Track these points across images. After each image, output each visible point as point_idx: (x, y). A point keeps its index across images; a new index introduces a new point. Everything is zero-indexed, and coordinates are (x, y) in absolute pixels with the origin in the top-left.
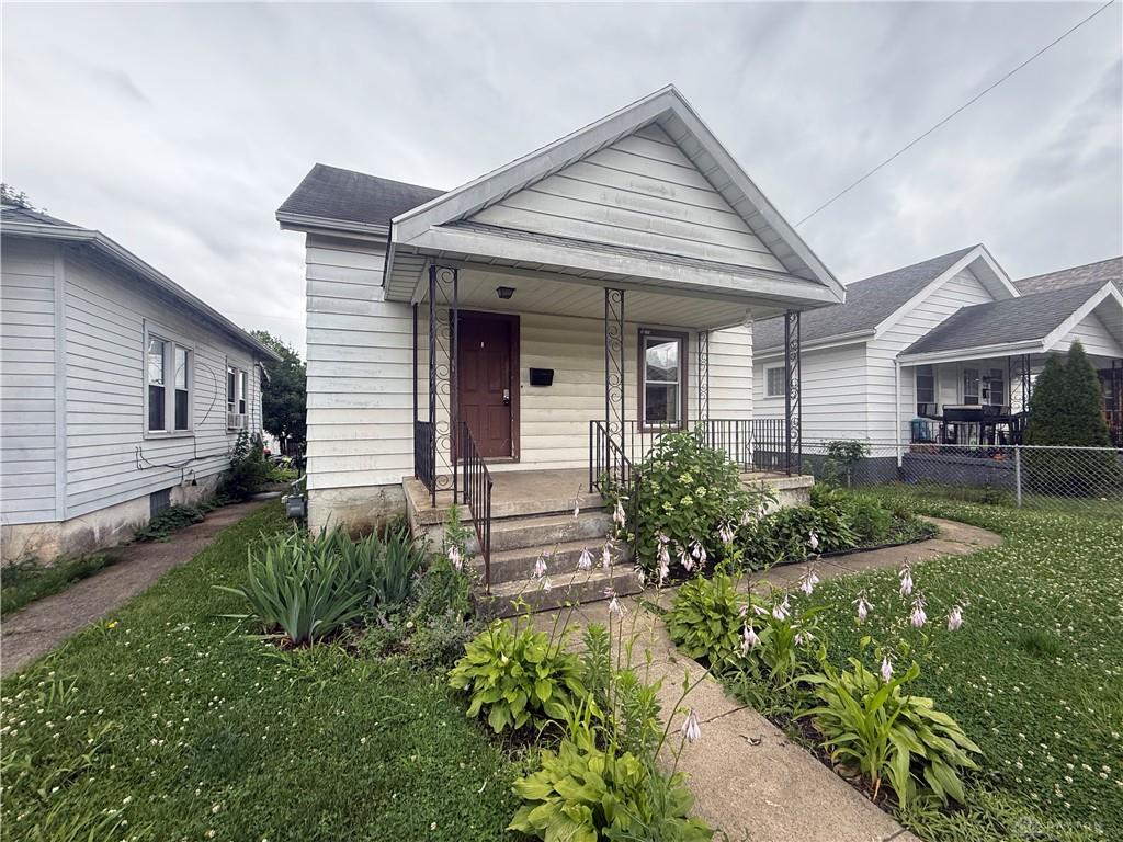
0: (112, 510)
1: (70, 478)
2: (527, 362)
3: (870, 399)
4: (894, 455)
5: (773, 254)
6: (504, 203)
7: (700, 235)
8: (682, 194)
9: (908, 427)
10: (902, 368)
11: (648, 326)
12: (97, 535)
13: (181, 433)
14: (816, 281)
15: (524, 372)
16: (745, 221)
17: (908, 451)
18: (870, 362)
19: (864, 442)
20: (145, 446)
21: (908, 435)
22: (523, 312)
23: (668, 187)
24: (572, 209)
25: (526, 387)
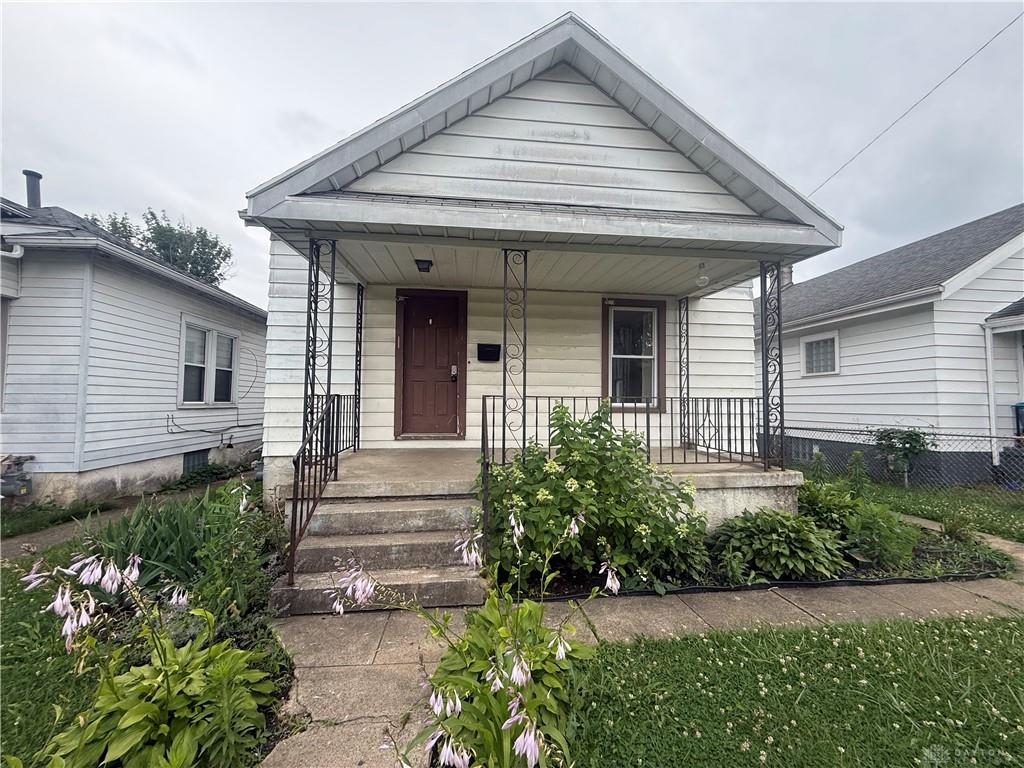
0: (138, 465)
1: (88, 437)
2: (475, 338)
3: (940, 375)
4: (987, 449)
5: (731, 194)
6: (382, 169)
7: (626, 181)
8: (599, 136)
9: (1011, 413)
10: (994, 335)
11: (612, 296)
12: (119, 485)
13: (221, 404)
14: (795, 222)
15: (472, 348)
16: (689, 158)
17: (1011, 445)
18: (938, 328)
19: (926, 431)
20: (177, 414)
21: (1011, 424)
22: (471, 287)
23: (580, 130)
24: (462, 167)
25: (473, 363)
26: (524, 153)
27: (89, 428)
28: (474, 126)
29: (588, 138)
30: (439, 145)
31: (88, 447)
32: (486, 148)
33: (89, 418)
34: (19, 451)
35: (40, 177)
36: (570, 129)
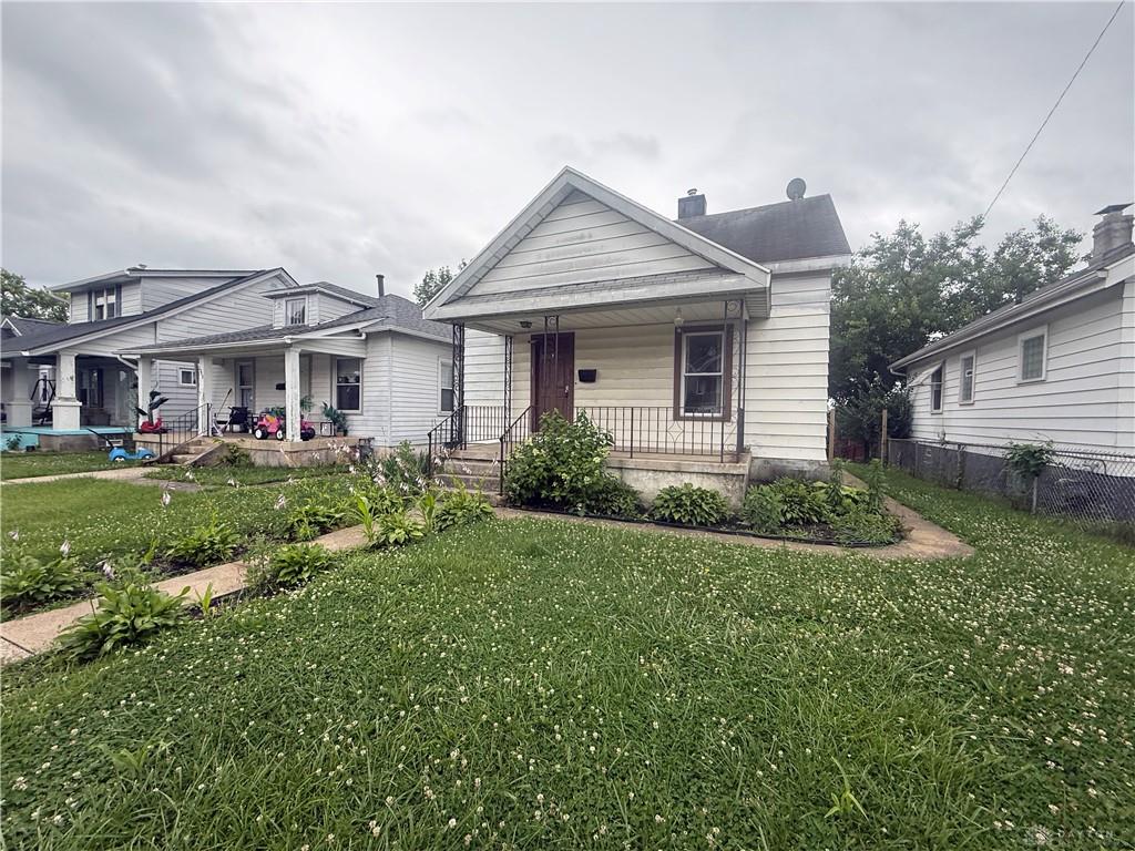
1: (393, 429)
5: (694, 254)
6: (482, 280)
7: (618, 260)
8: (598, 235)
11: (684, 324)
15: (577, 373)
20: (438, 419)
22: (576, 329)
23: (586, 232)
24: (519, 272)
25: (578, 384)
26: (553, 256)
27: (394, 424)
28: (526, 246)
29: (590, 236)
30: (508, 262)
31: (393, 434)
32: (532, 257)
33: (393, 419)
34: (371, 435)
35: (382, 277)
36: (579, 233)
